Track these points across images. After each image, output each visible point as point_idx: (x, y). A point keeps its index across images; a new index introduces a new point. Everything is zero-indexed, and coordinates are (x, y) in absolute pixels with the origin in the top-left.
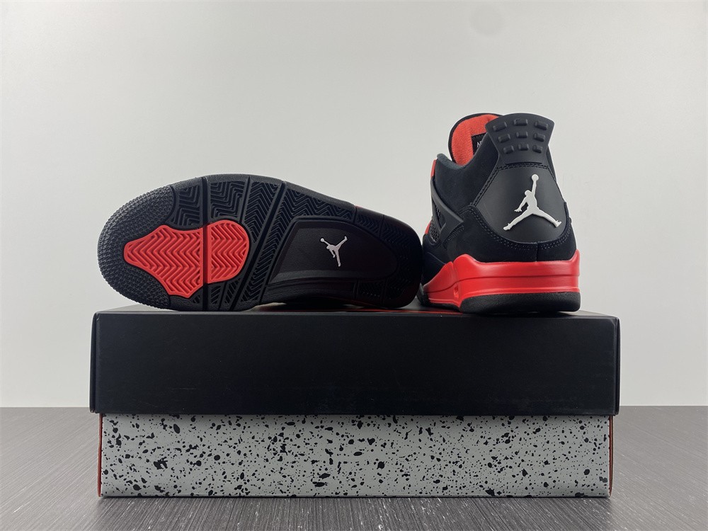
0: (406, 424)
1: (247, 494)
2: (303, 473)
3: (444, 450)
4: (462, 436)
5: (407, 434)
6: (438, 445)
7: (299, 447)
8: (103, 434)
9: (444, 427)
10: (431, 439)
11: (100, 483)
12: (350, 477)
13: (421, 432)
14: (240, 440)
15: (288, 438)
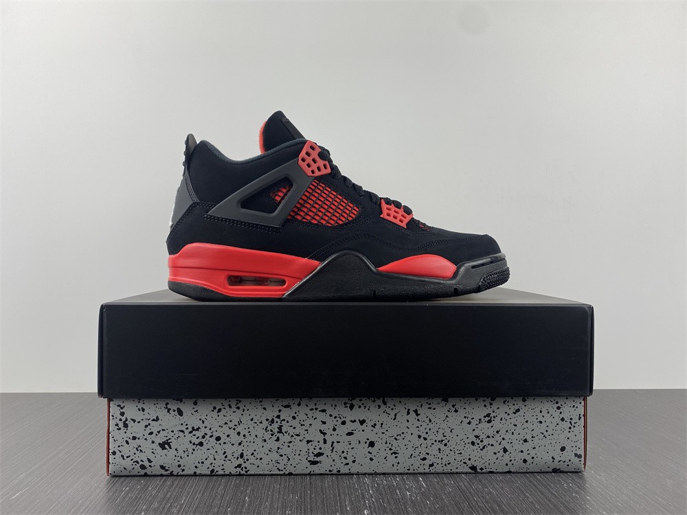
0: (394, 406)
1: (246, 472)
2: (298, 452)
3: (430, 429)
4: (447, 416)
5: (396, 415)
6: (425, 425)
7: (294, 428)
8: (111, 417)
9: (430, 408)
10: (418, 420)
11: (108, 463)
12: (343, 455)
13: (408, 413)
14: (240, 422)
15: (284, 420)
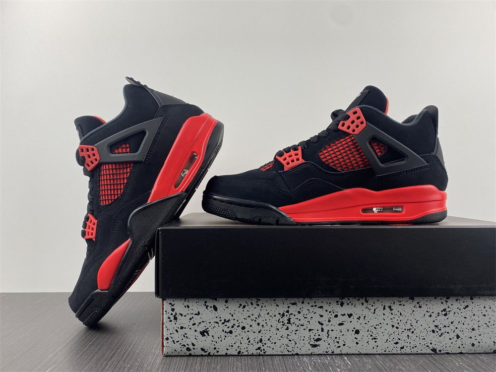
0: (374, 303)
1: (264, 353)
2: (303, 338)
3: (401, 321)
4: (413, 311)
5: (375, 310)
6: (397, 317)
7: (300, 320)
8: (164, 312)
9: (400, 305)
10: (392, 314)
11: (163, 346)
12: (336, 340)
13: (384, 309)
14: (259, 316)
15: (292, 314)
